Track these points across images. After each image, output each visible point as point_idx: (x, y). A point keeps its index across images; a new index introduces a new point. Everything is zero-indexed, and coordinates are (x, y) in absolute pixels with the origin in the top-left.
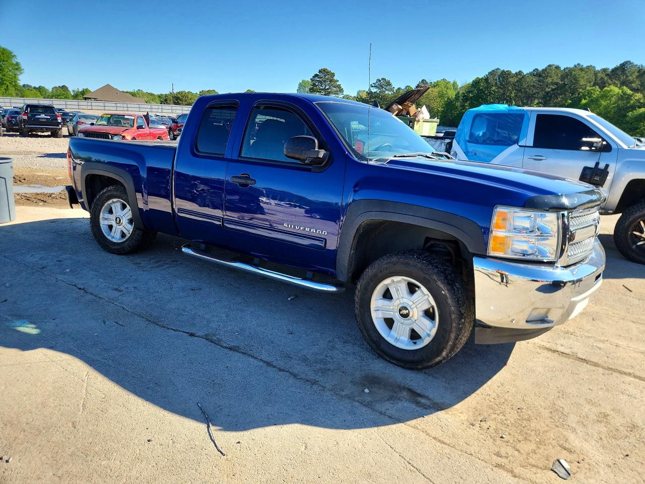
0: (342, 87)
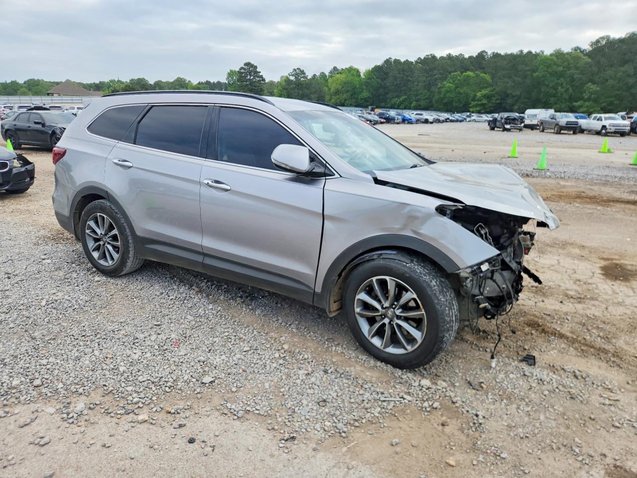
0: (264, 77)
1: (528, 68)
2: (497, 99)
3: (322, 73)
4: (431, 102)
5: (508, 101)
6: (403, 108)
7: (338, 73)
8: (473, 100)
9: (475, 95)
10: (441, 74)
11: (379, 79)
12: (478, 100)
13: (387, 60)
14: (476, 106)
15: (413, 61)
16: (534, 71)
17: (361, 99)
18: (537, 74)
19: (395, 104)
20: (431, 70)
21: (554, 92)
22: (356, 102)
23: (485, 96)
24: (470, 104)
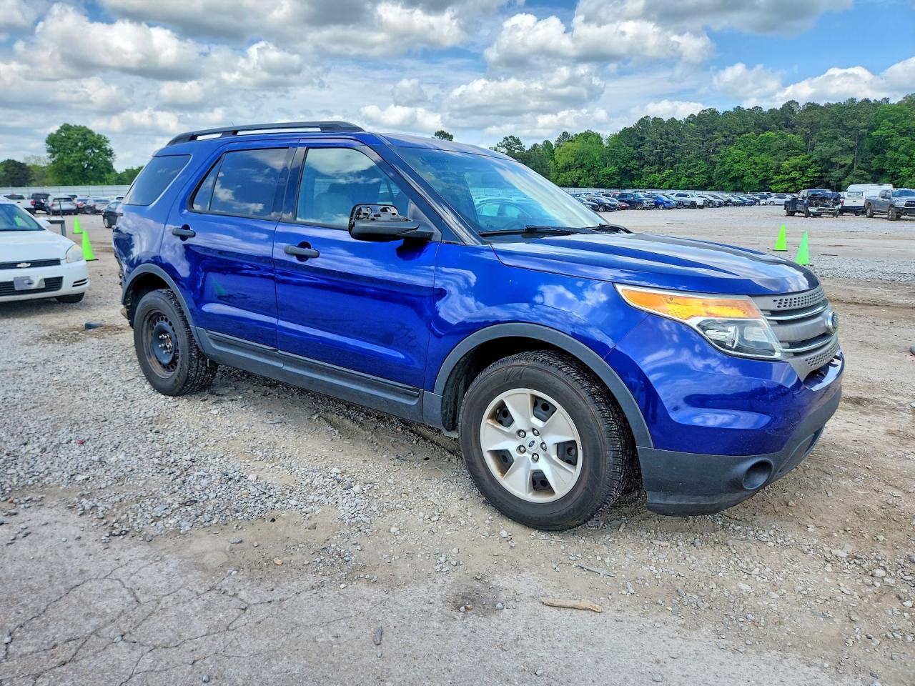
1: (863, 124)
2: (815, 172)
3: (547, 141)
4: (710, 178)
5: (832, 174)
6: (668, 187)
7: (568, 141)
8: (777, 172)
9: (779, 167)
10: (725, 136)
11: (630, 146)
12: (785, 173)
13: (642, 119)
14: (782, 181)
15: (683, 120)
16: (872, 129)
17: (604, 176)
18: (877, 132)
19: (655, 181)
20: (709, 132)
21: (907, 158)
22: (596, 181)
23: (795, 168)
24: (772, 179)
